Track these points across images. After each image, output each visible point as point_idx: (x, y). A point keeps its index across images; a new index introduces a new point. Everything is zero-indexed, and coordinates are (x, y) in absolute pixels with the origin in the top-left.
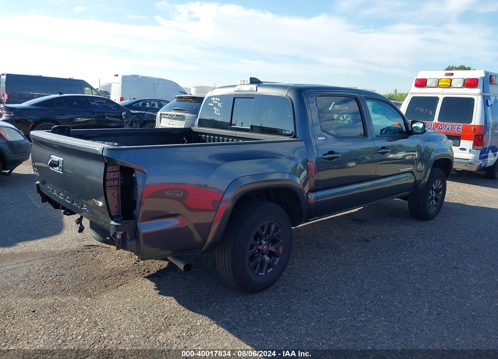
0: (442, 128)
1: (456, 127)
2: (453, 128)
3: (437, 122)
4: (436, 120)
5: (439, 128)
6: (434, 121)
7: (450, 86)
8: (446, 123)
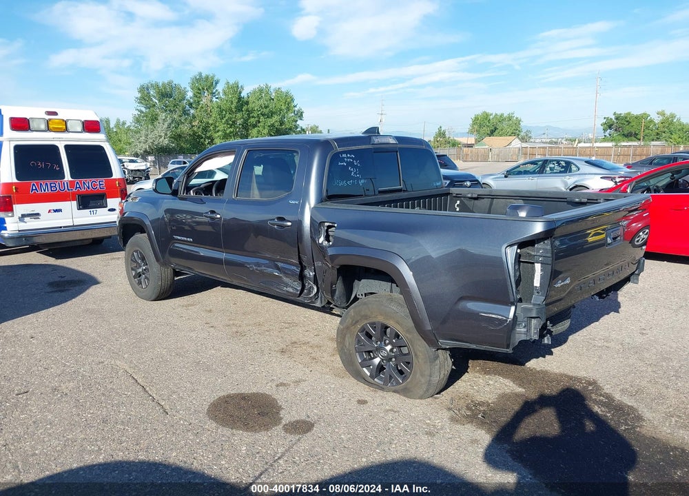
0: (80, 187)
1: (98, 183)
2: (95, 185)
3: (70, 179)
4: (68, 177)
5: (77, 188)
6: (66, 179)
7: (66, 130)
8: (83, 180)
